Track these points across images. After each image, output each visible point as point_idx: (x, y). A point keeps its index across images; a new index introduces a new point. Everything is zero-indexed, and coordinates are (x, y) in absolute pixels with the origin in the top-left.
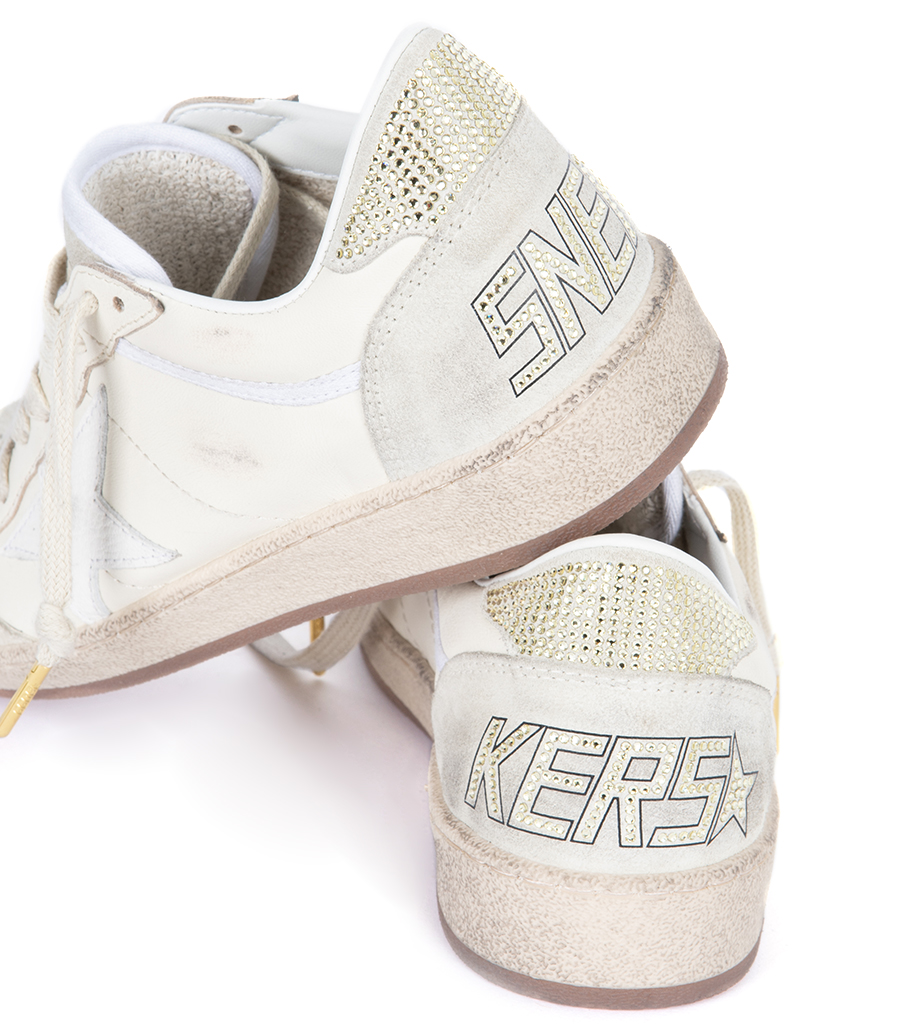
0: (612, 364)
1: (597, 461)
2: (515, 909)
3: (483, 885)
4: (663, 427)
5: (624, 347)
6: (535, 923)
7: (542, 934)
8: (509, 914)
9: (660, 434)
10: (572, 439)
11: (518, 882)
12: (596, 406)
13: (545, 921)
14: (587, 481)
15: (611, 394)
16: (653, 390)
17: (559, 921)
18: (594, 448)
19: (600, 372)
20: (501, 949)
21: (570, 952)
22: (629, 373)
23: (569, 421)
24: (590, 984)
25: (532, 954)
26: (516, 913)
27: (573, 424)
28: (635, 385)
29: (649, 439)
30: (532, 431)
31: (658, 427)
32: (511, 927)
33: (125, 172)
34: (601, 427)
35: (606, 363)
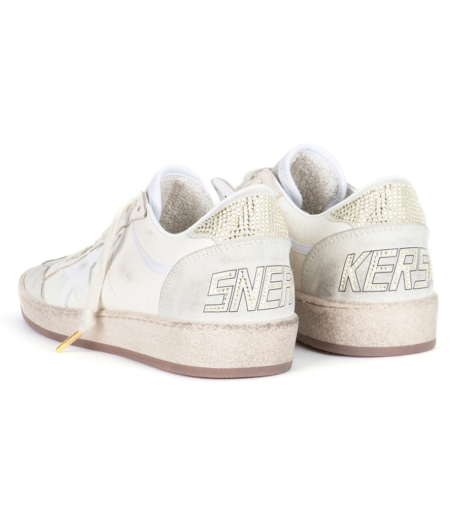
0: (237, 327)
1: (211, 352)
2: (370, 322)
3: (355, 318)
4: (239, 361)
5: (245, 326)
6: (378, 325)
7: (381, 329)
8: (368, 325)
9: (236, 362)
10: (208, 337)
11: (371, 311)
12: (222, 334)
13: (382, 323)
14: (204, 356)
15: (230, 335)
16: (245, 347)
17: (387, 322)
18: (212, 347)
19: (232, 326)
20: (364, 340)
21: (392, 334)
22: (241, 334)
23: (211, 332)
24: (400, 345)
25: (378, 338)
26: (371, 324)
27: (211, 333)
28: (239, 340)
29: (232, 360)
30: (199, 326)
31: (237, 359)
32: (368, 330)
33: (186, 184)
34: (219, 342)
35: (236, 325)
